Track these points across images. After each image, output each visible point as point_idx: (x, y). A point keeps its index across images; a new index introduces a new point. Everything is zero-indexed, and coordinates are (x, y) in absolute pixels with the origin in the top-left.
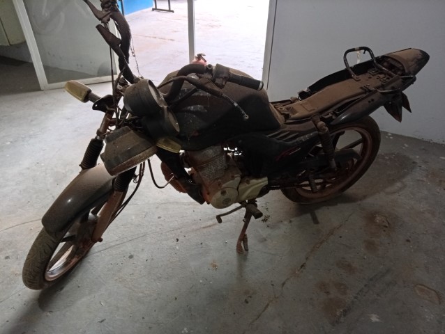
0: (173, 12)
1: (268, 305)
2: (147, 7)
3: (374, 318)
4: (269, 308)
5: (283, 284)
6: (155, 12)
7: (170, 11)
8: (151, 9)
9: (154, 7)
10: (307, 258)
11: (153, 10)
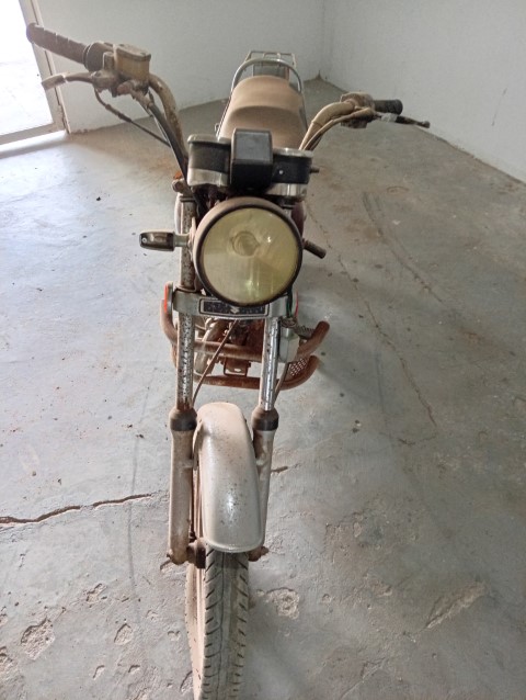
3: (396, 223)
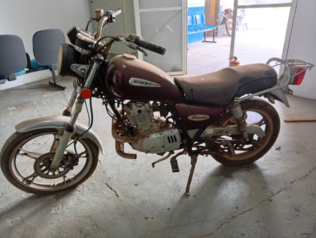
0: (216, 42)
1: (280, 191)
2: (199, 40)
4: (281, 193)
5: (292, 183)
6: (204, 43)
7: (214, 42)
8: (202, 41)
9: (204, 40)
10: (310, 172)
11: (203, 42)
